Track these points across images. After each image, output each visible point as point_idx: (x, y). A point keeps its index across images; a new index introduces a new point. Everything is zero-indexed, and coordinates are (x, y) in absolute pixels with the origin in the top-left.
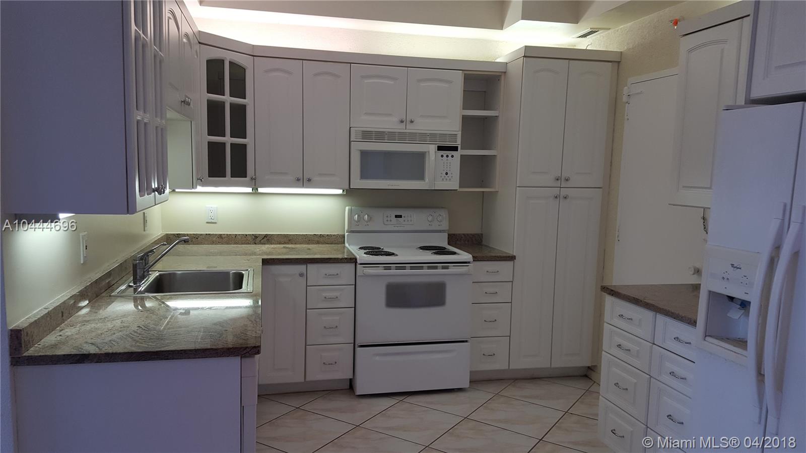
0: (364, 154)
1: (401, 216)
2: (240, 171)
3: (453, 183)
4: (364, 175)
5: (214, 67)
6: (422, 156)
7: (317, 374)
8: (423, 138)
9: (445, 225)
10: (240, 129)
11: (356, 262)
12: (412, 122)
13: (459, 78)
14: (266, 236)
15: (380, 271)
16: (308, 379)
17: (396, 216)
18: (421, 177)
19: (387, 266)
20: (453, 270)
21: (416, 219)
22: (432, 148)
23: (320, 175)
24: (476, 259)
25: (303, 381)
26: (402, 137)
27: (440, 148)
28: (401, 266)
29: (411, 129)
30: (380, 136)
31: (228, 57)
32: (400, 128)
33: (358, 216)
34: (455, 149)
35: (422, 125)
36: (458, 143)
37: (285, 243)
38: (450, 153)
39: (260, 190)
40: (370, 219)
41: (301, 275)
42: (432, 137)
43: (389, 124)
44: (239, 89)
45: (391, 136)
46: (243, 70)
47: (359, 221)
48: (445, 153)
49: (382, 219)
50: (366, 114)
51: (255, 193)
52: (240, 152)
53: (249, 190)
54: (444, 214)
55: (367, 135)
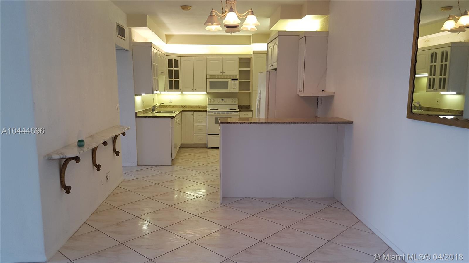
0: (210, 82)
1: (223, 100)
2: (177, 87)
3: (237, 90)
4: (211, 88)
5: (170, 61)
6: (227, 82)
7: (197, 142)
8: (227, 77)
9: (237, 103)
10: (177, 76)
11: (207, 112)
12: (224, 72)
13: (238, 60)
14: (185, 106)
15: (213, 114)
16: (195, 143)
17: (222, 100)
18: (227, 88)
19: (215, 112)
20: (233, 114)
21: (228, 101)
22: (230, 80)
23: (198, 88)
24: (240, 111)
25: (193, 143)
26: (221, 77)
27: (232, 80)
28: (219, 112)
29: (224, 74)
30: (215, 77)
31: (173, 58)
32: (221, 74)
33: (211, 100)
34: (237, 80)
35: (227, 73)
36: (238, 78)
37: (190, 108)
38: (235, 81)
39: (183, 93)
40: (214, 101)
41: (192, 115)
42: (230, 77)
43: (218, 73)
44: (176, 66)
45: (218, 77)
46: (178, 61)
47: (211, 101)
48: (234, 81)
49: (217, 101)
50: (211, 71)
51: (182, 94)
52: (177, 83)
53: (180, 93)
54: (237, 99)
55: (211, 77)
